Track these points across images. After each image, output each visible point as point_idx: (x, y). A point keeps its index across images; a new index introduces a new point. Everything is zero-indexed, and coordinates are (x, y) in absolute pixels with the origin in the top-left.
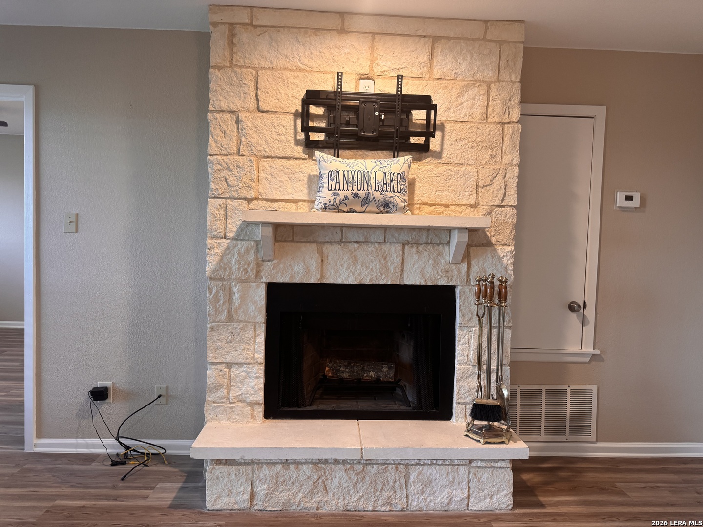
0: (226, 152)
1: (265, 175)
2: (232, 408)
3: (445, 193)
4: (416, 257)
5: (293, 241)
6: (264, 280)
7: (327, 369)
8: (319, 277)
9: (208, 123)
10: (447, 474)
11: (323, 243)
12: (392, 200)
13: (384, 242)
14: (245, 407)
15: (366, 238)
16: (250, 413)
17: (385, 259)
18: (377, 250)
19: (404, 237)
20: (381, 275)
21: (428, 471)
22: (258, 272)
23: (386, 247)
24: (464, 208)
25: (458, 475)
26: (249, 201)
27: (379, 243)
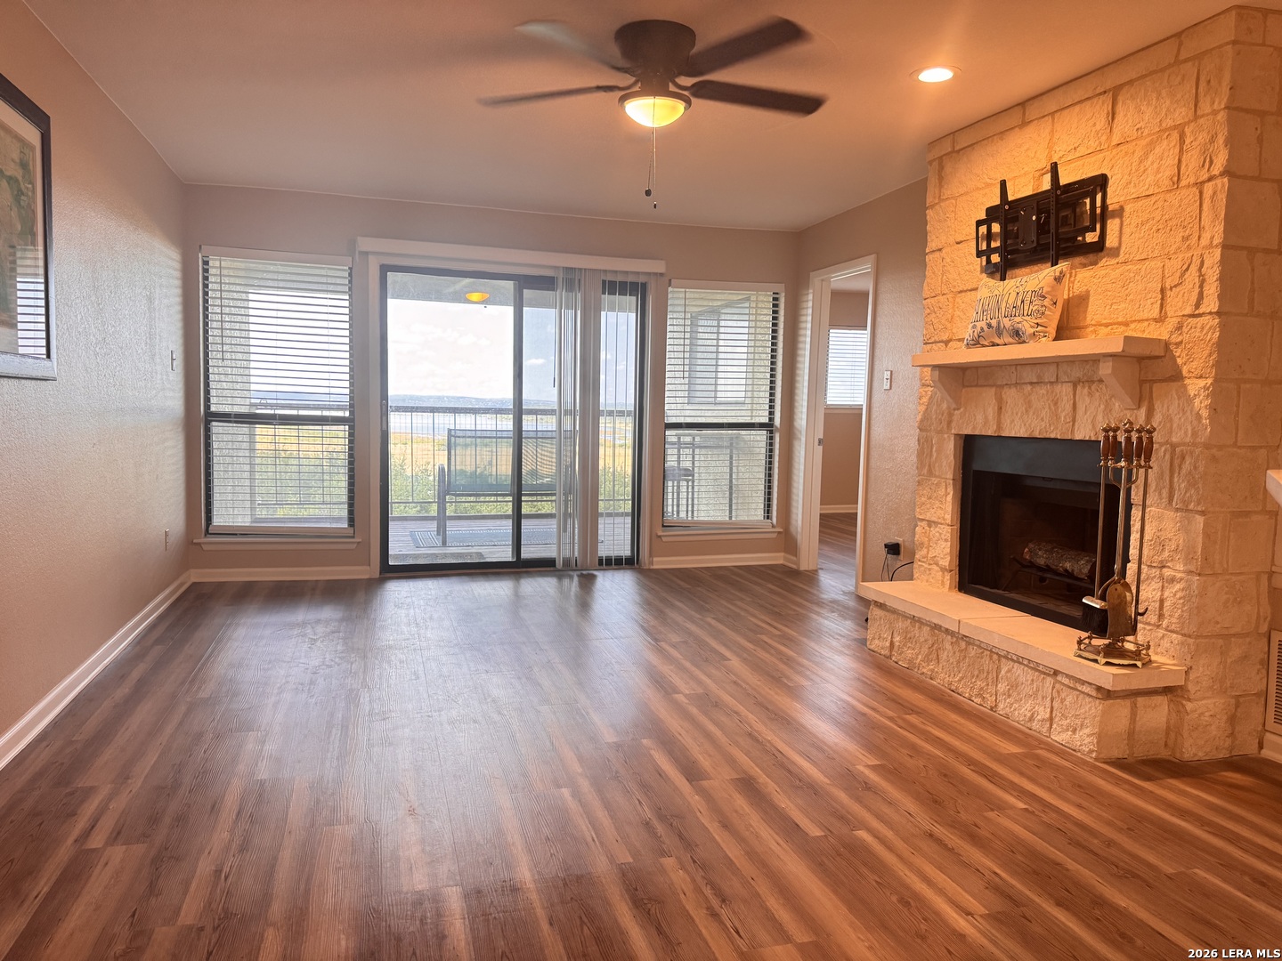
0: (933, 294)
1: (958, 313)
2: (930, 570)
3: (1123, 305)
4: (1087, 400)
5: (977, 386)
6: (953, 431)
7: (1027, 549)
8: (995, 427)
9: (926, 265)
10: (1032, 680)
11: (1002, 387)
12: (1020, 325)
13: (1057, 381)
14: (937, 572)
15: (1039, 377)
16: (941, 578)
17: (1056, 404)
18: (1048, 392)
19: (1077, 373)
20: (1050, 425)
21: (1018, 670)
22: (949, 423)
23: (1058, 388)
24: (1146, 324)
25: (1043, 686)
26: (946, 343)
27: (1051, 383)
